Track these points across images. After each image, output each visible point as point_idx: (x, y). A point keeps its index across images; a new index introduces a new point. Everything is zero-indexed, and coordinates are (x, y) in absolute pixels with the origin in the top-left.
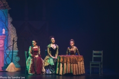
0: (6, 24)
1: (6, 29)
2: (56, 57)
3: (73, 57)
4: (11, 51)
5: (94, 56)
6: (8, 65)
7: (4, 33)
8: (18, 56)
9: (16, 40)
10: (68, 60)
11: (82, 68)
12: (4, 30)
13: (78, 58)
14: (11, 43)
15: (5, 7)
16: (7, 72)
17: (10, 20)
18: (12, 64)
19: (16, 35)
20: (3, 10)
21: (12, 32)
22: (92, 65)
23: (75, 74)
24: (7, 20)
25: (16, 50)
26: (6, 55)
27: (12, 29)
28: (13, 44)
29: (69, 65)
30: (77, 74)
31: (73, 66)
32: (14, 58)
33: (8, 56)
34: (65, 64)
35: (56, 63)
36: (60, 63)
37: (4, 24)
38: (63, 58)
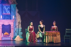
0: (15, 13)
1: (15, 16)
2: (44, 33)
3: (54, 32)
4: (18, 29)
5: (67, 32)
6: (16, 37)
7: (13, 18)
8: (21, 31)
9: (20, 22)
10: (51, 34)
11: (59, 39)
12: (13, 16)
13: (57, 33)
14: (17, 24)
15: (14, 3)
16: (15, 41)
17: (17, 10)
18: (18, 36)
19: (20, 19)
20: (13, 5)
21: (18, 17)
22: (66, 37)
23: (55, 42)
24: (15, 10)
25: (20, 28)
26: (15, 31)
27: (18, 16)
28: (19, 24)
29: (51, 37)
30: (56, 42)
31: (54, 38)
32: (19, 33)
33: (16, 32)
34: (49, 37)
35: (43, 36)
36: (46, 36)
37: (14, 13)
38: (48, 33)
